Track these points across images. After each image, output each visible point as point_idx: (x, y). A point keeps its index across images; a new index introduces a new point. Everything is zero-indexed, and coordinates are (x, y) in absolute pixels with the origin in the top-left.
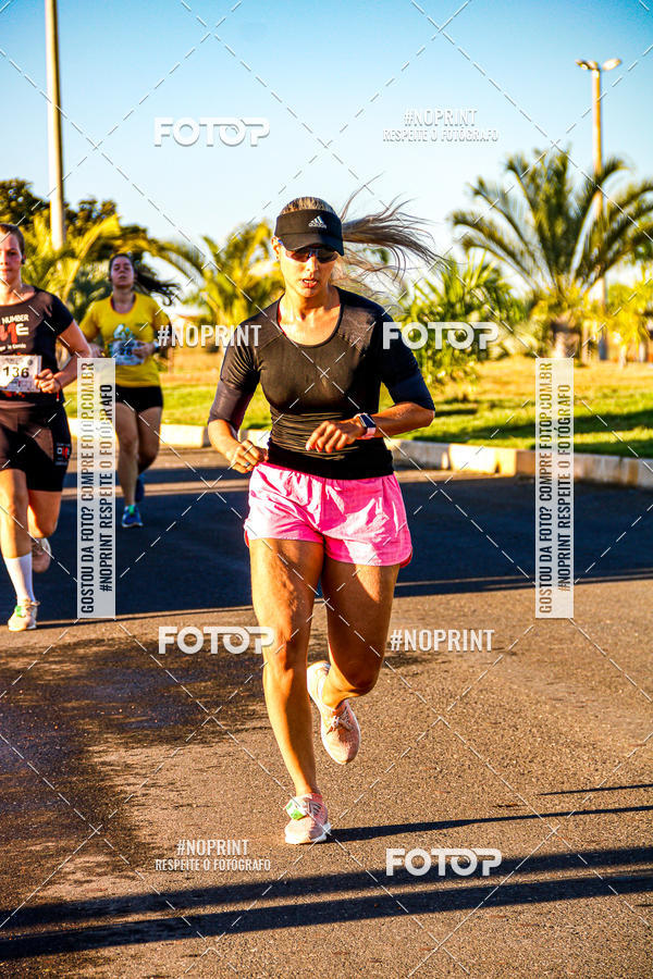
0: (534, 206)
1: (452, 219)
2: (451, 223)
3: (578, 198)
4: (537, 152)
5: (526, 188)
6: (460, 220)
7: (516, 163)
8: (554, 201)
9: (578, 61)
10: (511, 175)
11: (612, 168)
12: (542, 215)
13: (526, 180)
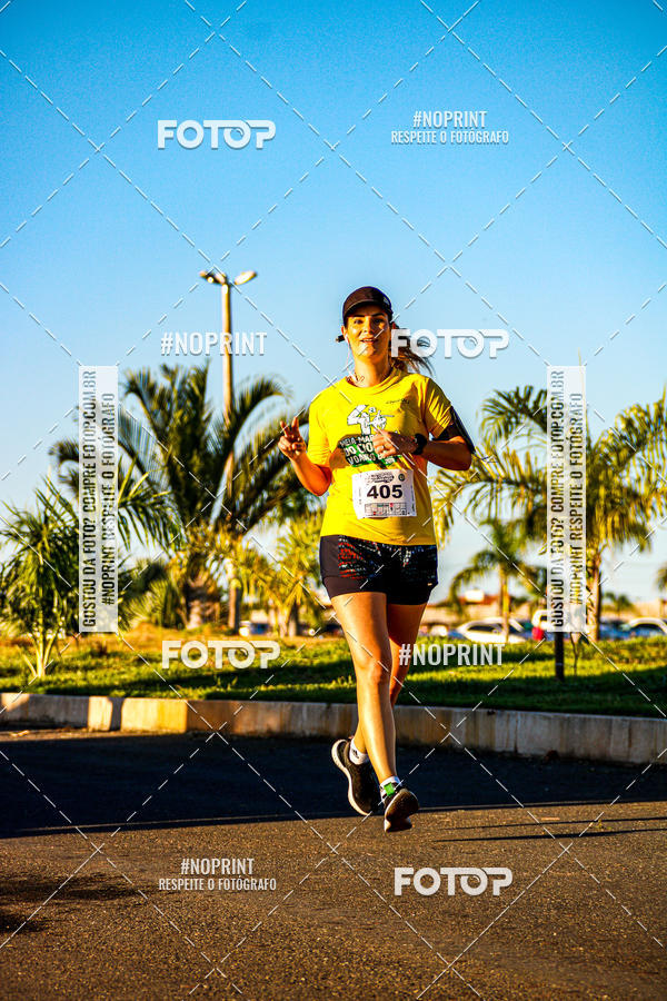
0: (162, 436)
1: (57, 452)
2: (55, 458)
3: (219, 427)
4: (165, 369)
5: (151, 415)
6: (67, 453)
7: (140, 384)
8: (188, 431)
9: (204, 273)
10: (133, 398)
11: (263, 391)
12: (172, 450)
13: (154, 405)
